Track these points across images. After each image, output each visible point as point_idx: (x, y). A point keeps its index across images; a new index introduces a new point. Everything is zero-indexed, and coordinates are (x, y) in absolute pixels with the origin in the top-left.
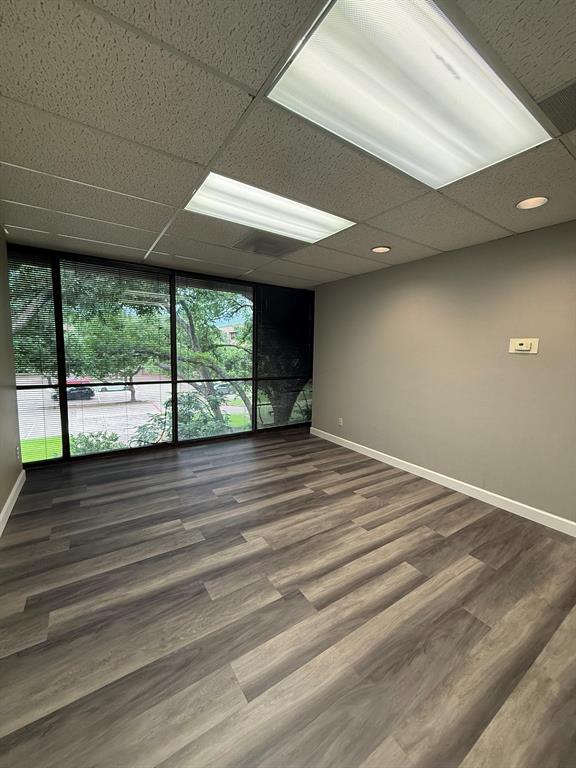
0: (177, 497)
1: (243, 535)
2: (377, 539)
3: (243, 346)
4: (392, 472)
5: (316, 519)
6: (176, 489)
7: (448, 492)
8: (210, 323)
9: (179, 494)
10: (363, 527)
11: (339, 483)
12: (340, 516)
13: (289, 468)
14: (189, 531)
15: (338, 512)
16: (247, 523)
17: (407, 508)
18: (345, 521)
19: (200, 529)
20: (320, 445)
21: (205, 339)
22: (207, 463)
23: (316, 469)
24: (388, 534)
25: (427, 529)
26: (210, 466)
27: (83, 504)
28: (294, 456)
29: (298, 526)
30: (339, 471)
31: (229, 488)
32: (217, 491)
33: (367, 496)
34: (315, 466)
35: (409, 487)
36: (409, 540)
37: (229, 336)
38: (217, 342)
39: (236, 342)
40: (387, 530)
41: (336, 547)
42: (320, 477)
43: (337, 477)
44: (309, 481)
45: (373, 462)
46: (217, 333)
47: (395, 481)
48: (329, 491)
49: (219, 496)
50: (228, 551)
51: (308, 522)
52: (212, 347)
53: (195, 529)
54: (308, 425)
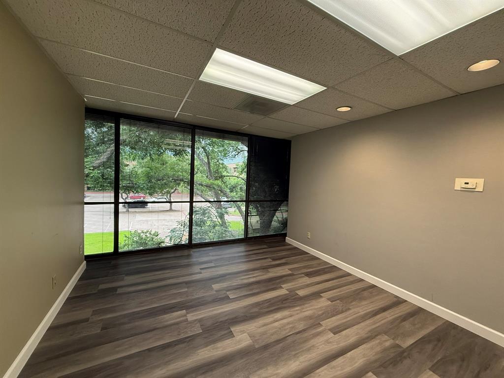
0: (186, 290)
1: (232, 329)
2: (343, 344)
3: (241, 176)
4: (350, 279)
5: (291, 319)
6: (187, 283)
7: (399, 302)
8: (221, 162)
9: (188, 288)
10: (331, 330)
11: (308, 286)
12: (310, 317)
13: (269, 270)
14: (191, 322)
15: (307, 313)
16: (236, 318)
17: (366, 315)
18: (315, 322)
19: (200, 320)
20: (294, 252)
21: (217, 172)
22: (210, 262)
23: (290, 272)
24: (352, 340)
25: (386, 337)
26: (212, 265)
27: (119, 291)
28: (274, 260)
29: (276, 324)
30: (309, 275)
31: (224, 285)
32: (216, 287)
33: (332, 300)
34: (290, 270)
35: (366, 293)
36: (372, 348)
37: (233, 170)
38: (225, 174)
39: (236, 174)
40: (351, 335)
41: (309, 350)
42: (294, 279)
43: (307, 280)
44: (285, 282)
45: (334, 268)
46: (225, 168)
47: (353, 287)
48: (301, 293)
49: (216, 291)
50: (219, 345)
51: (285, 321)
52: (222, 177)
53: (195, 320)
54: (285, 235)
